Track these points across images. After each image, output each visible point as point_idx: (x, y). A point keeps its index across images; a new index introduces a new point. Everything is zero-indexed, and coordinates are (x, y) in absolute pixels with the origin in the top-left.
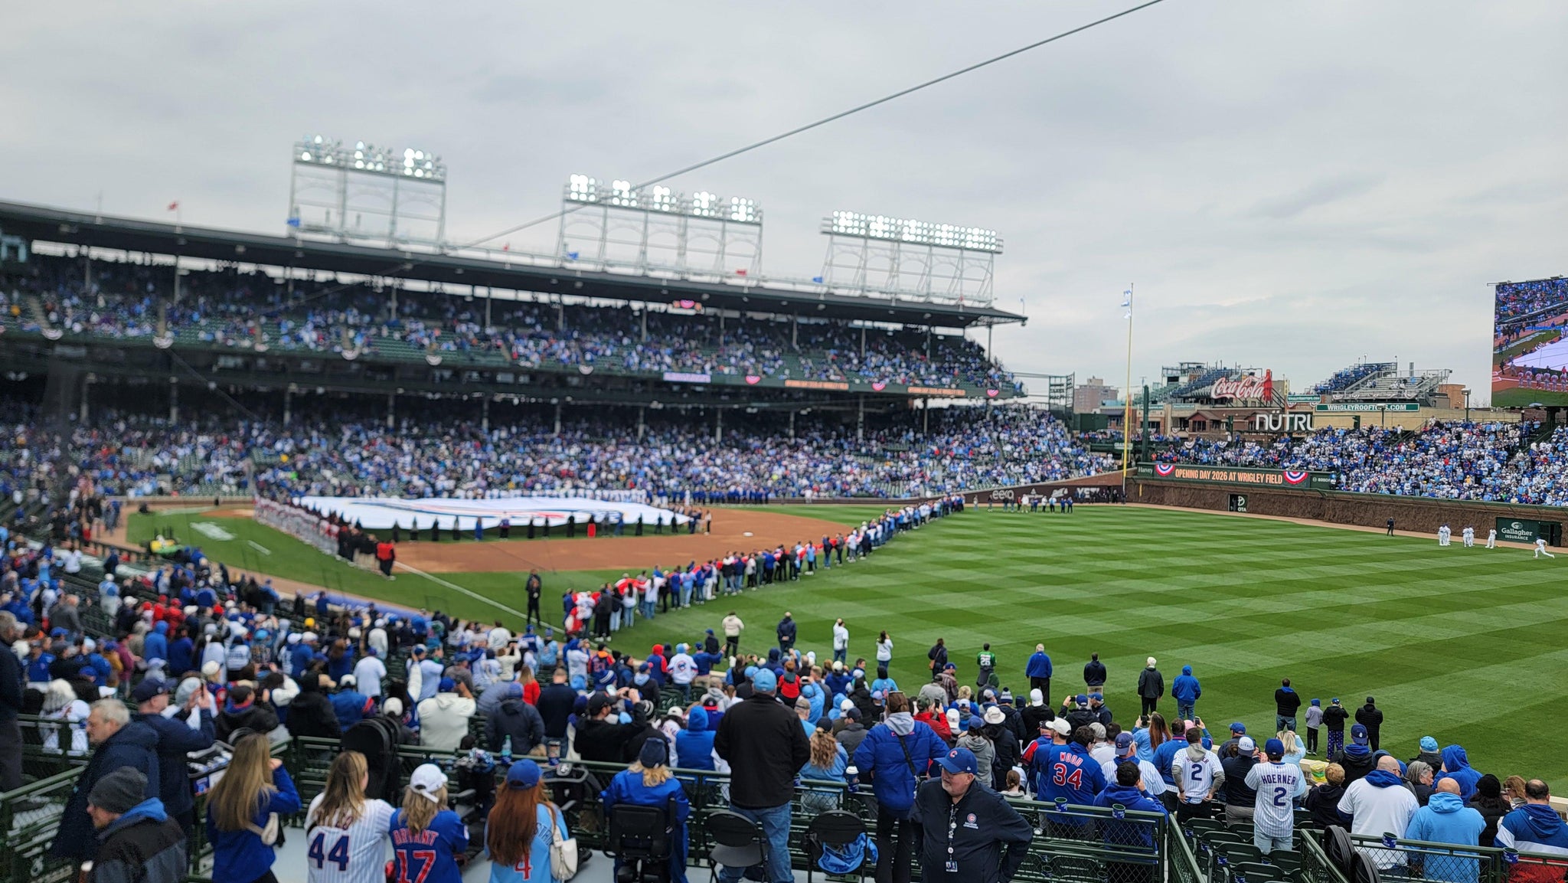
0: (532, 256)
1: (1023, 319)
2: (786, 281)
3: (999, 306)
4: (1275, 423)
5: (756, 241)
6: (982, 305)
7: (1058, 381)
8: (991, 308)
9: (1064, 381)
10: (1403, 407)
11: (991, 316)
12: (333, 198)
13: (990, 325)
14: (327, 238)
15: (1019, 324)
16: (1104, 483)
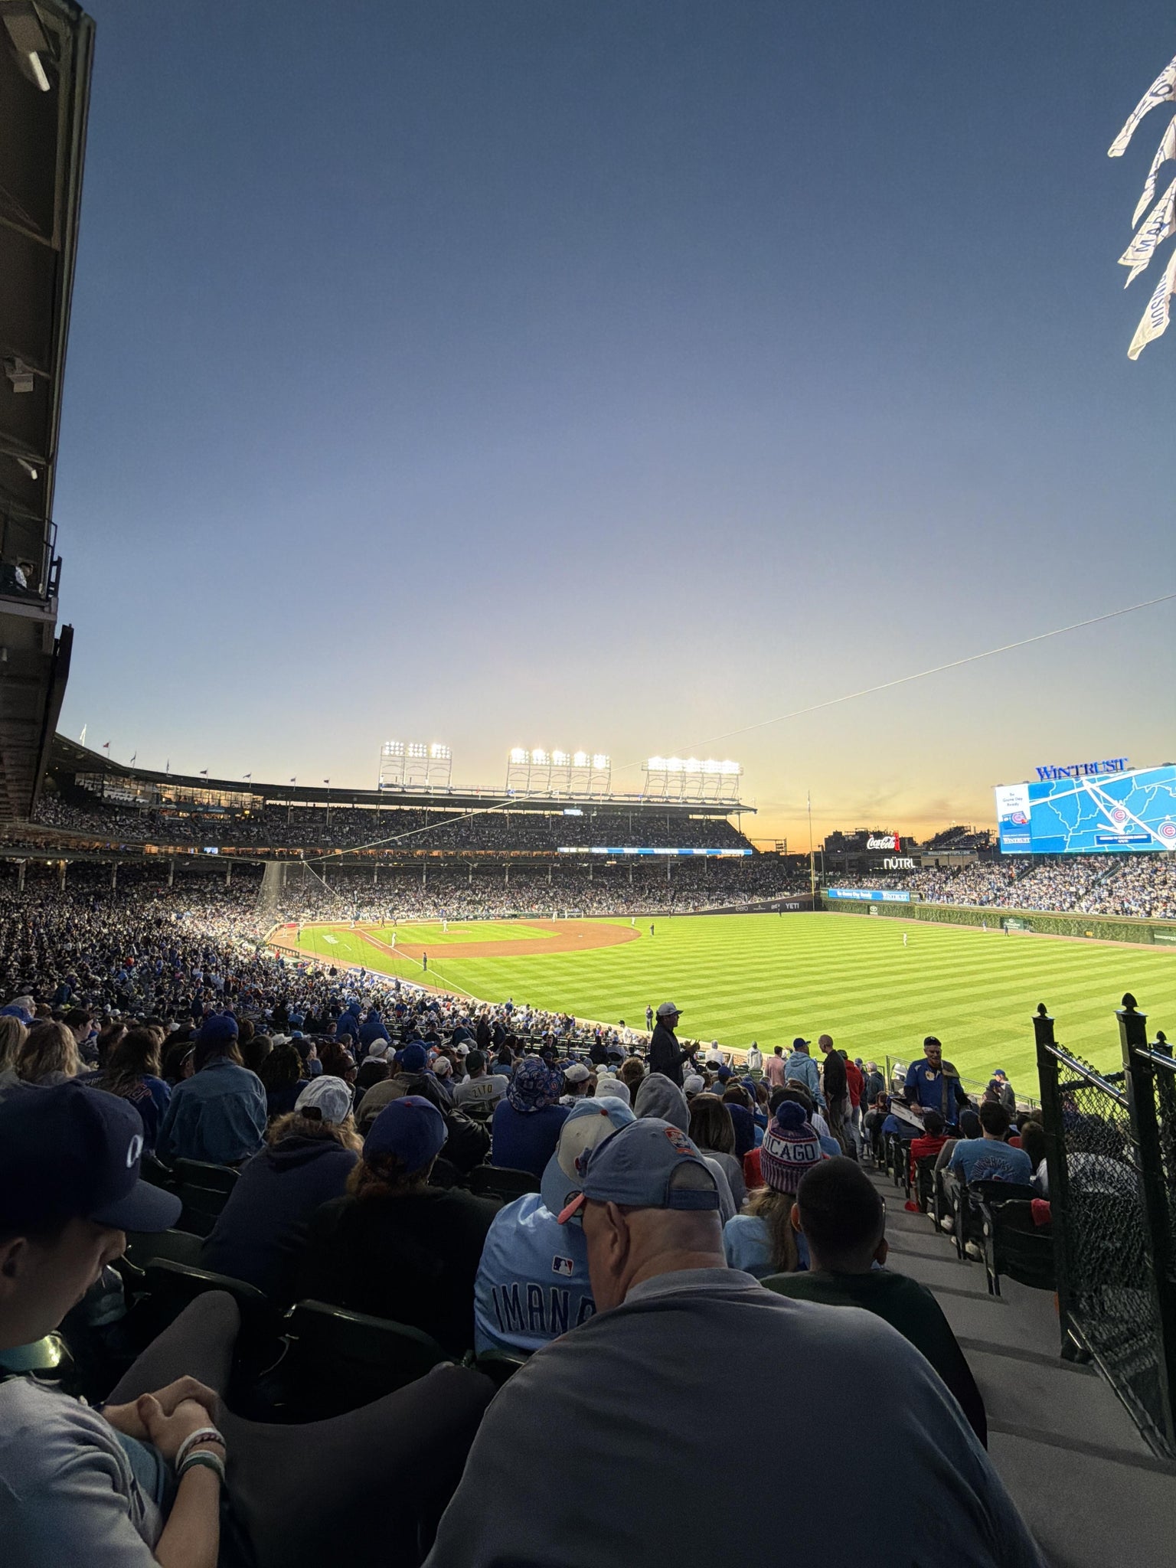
0: (494, 791)
1: (755, 811)
2: (626, 796)
3: (742, 803)
4: (894, 863)
5: (608, 776)
6: (734, 803)
7: (780, 842)
8: (739, 805)
9: (783, 842)
10: (968, 852)
11: (740, 809)
12: (398, 770)
13: (739, 814)
14: (396, 790)
15: (753, 813)
16: (801, 899)
